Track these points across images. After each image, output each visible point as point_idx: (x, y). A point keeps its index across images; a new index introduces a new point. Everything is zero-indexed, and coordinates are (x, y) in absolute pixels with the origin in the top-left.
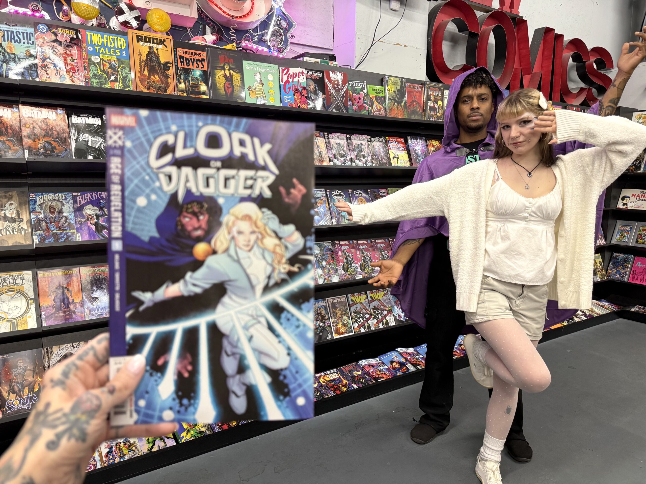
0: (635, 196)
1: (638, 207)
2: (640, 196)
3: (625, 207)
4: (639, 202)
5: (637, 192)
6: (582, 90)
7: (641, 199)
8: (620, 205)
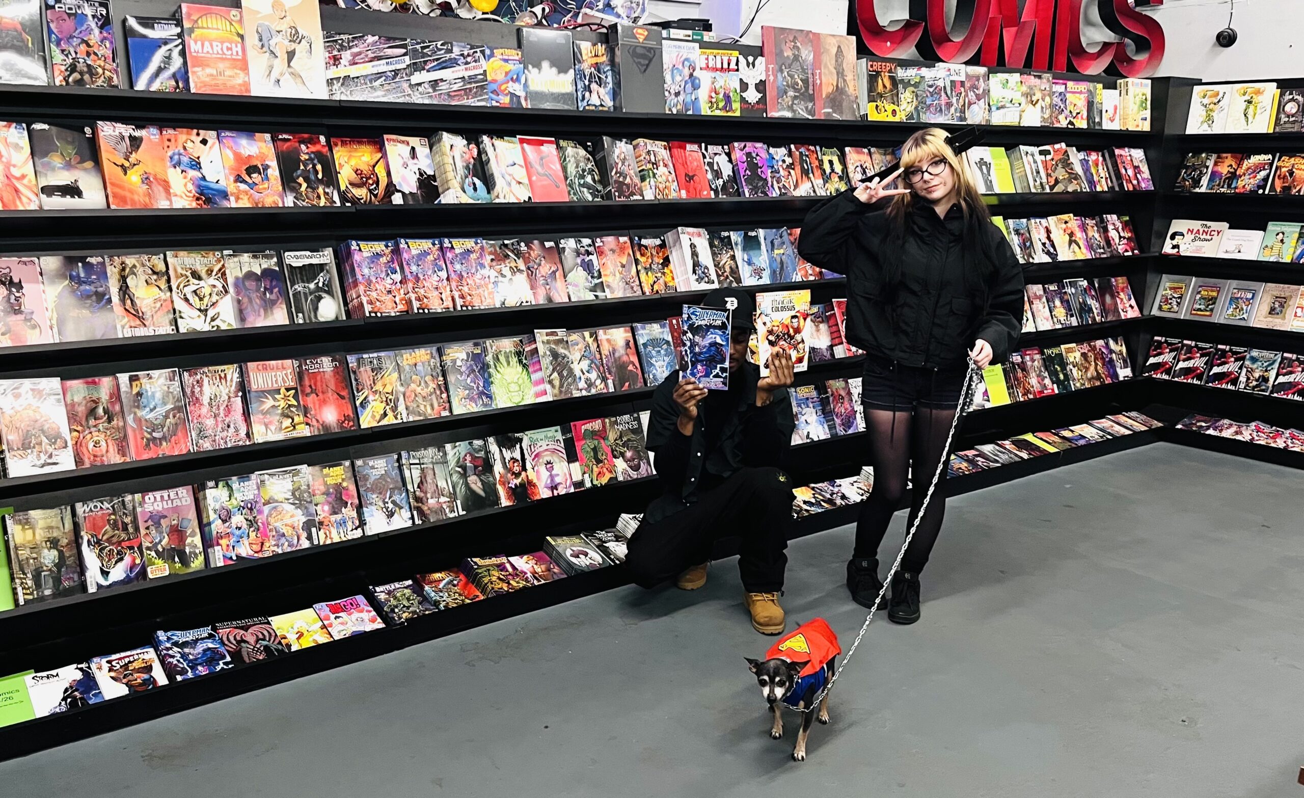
0: (1192, 232)
1: (1197, 251)
2: (1201, 232)
3: (1176, 250)
4: (1198, 243)
5: (1196, 225)
6: (1106, 46)
7: (1202, 237)
8: (1167, 249)
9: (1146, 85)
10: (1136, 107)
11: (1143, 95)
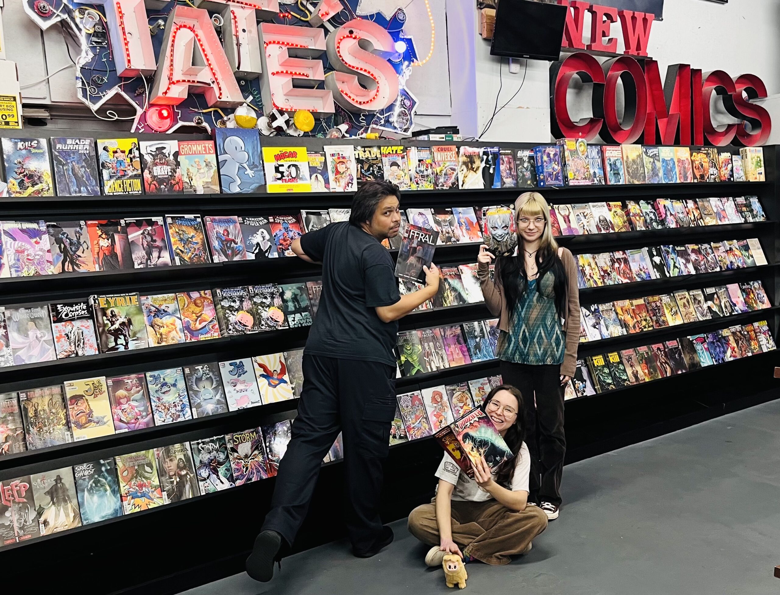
9: (759, 151)
10: (754, 166)
11: (758, 157)
